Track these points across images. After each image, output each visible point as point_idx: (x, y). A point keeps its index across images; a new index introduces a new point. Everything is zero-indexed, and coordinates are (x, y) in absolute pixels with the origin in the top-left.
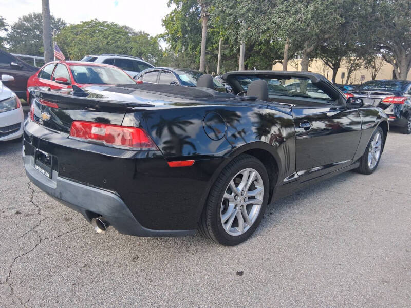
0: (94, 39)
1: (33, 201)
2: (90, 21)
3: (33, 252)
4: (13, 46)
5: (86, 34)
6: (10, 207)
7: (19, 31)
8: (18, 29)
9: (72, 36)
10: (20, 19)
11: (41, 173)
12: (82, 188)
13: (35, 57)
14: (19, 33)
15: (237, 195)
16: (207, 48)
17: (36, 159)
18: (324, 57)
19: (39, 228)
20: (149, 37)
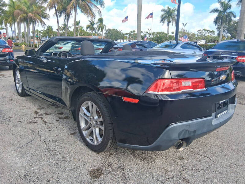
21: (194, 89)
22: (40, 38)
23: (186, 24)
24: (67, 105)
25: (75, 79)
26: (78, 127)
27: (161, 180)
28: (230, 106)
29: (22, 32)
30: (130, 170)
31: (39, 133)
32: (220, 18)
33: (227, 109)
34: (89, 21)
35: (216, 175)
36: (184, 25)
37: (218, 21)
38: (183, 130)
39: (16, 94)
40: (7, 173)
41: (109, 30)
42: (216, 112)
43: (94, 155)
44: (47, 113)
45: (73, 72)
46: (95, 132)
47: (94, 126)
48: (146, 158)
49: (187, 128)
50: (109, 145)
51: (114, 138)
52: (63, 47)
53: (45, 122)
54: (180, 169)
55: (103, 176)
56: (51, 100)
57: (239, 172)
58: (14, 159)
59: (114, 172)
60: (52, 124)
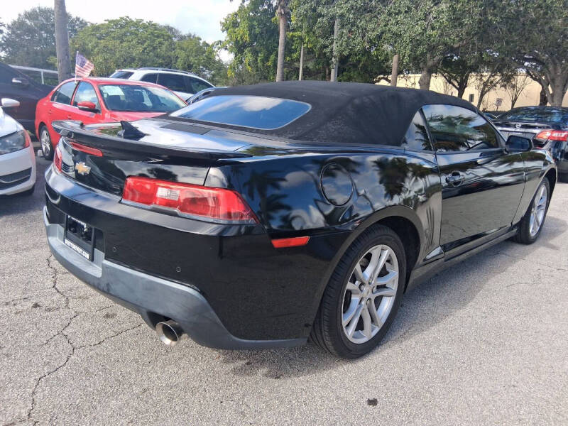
0: (125, 44)
1: (56, 287)
2: (119, 19)
3: (64, 368)
4: (11, 53)
5: (113, 38)
6: (24, 296)
7: (19, 32)
8: (18, 29)
9: (95, 40)
10: (20, 15)
11: (75, 253)
12: (142, 278)
13: (42, 71)
14: (18, 36)
15: (362, 284)
16: (285, 58)
17: (66, 230)
18: (446, 72)
19: (69, 331)
20: (201, 42)
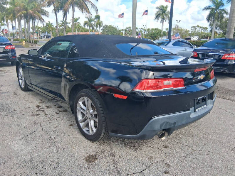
21: (174, 87)
22: (39, 34)
23: (180, 21)
24: (66, 100)
25: (73, 77)
26: (76, 120)
27: (147, 165)
28: (209, 101)
29: (22, 28)
30: (120, 156)
31: (42, 124)
32: (212, 15)
33: (206, 104)
34: (87, 18)
35: (194, 161)
36: (178, 21)
37: (210, 18)
38: (164, 122)
39: (19, 89)
40: (15, 158)
41: (106, 26)
42: (194, 106)
43: (90, 143)
44: (48, 107)
45: (72, 70)
46: (91, 124)
47: (90, 118)
48: (134, 146)
49: (168, 121)
50: (102, 135)
51: (107, 129)
52: (61, 44)
53: (46, 115)
54: (163, 156)
55: (97, 161)
56: (51, 95)
57: (214, 158)
58: (20, 147)
59: (106, 158)
60: (52, 117)
